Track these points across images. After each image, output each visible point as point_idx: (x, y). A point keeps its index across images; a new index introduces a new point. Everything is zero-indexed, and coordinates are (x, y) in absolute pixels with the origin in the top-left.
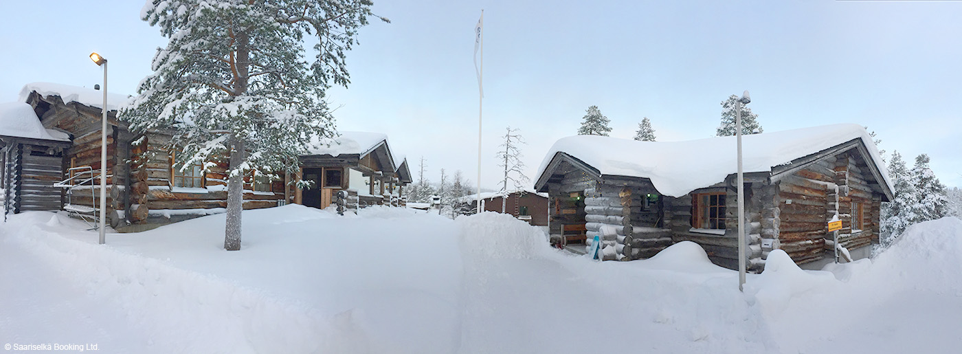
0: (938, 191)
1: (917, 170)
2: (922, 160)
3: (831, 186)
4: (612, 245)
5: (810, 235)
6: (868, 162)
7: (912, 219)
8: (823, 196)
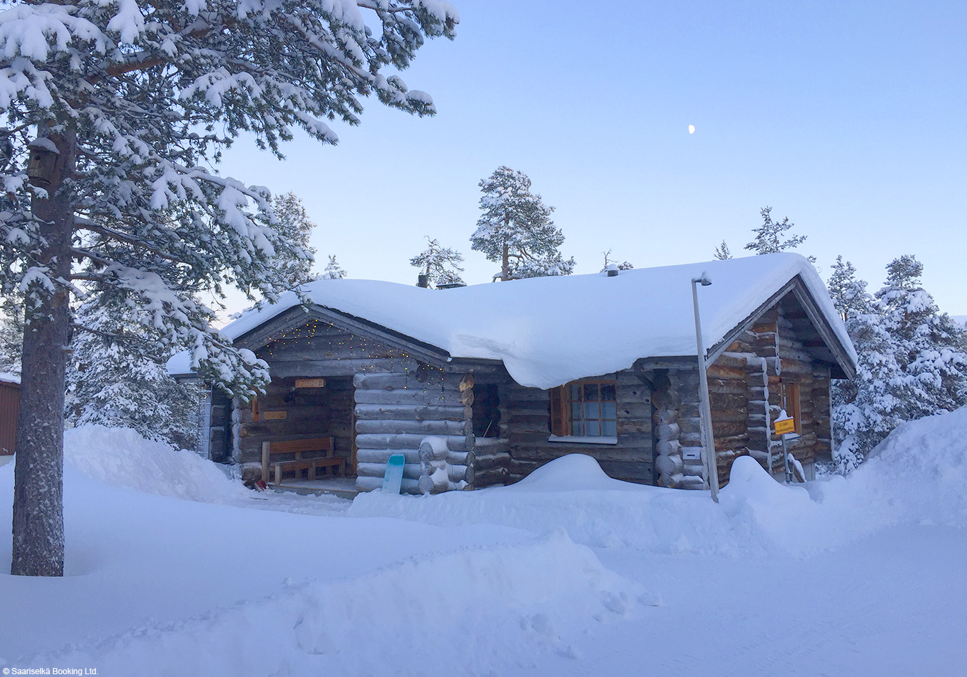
1: (893, 294)
2: (903, 269)
8: (742, 377)
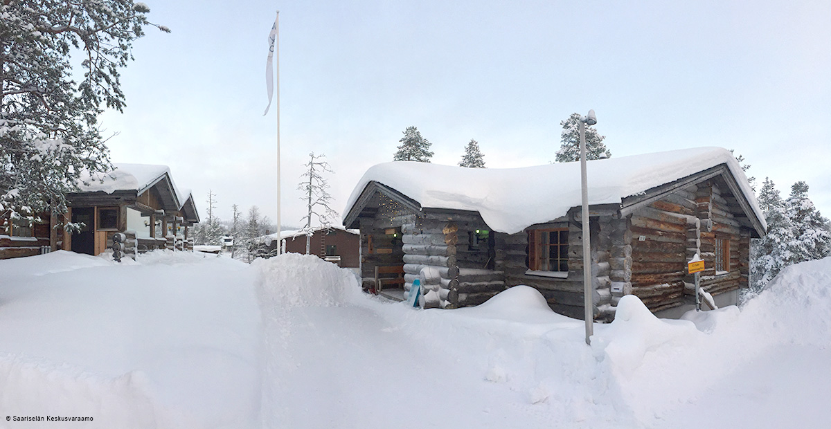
0: (819, 225)
1: (794, 201)
2: (799, 188)
3: (691, 219)
4: (435, 290)
5: (667, 277)
6: (735, 192)
7: (787, 259)
8: (681, 231)
